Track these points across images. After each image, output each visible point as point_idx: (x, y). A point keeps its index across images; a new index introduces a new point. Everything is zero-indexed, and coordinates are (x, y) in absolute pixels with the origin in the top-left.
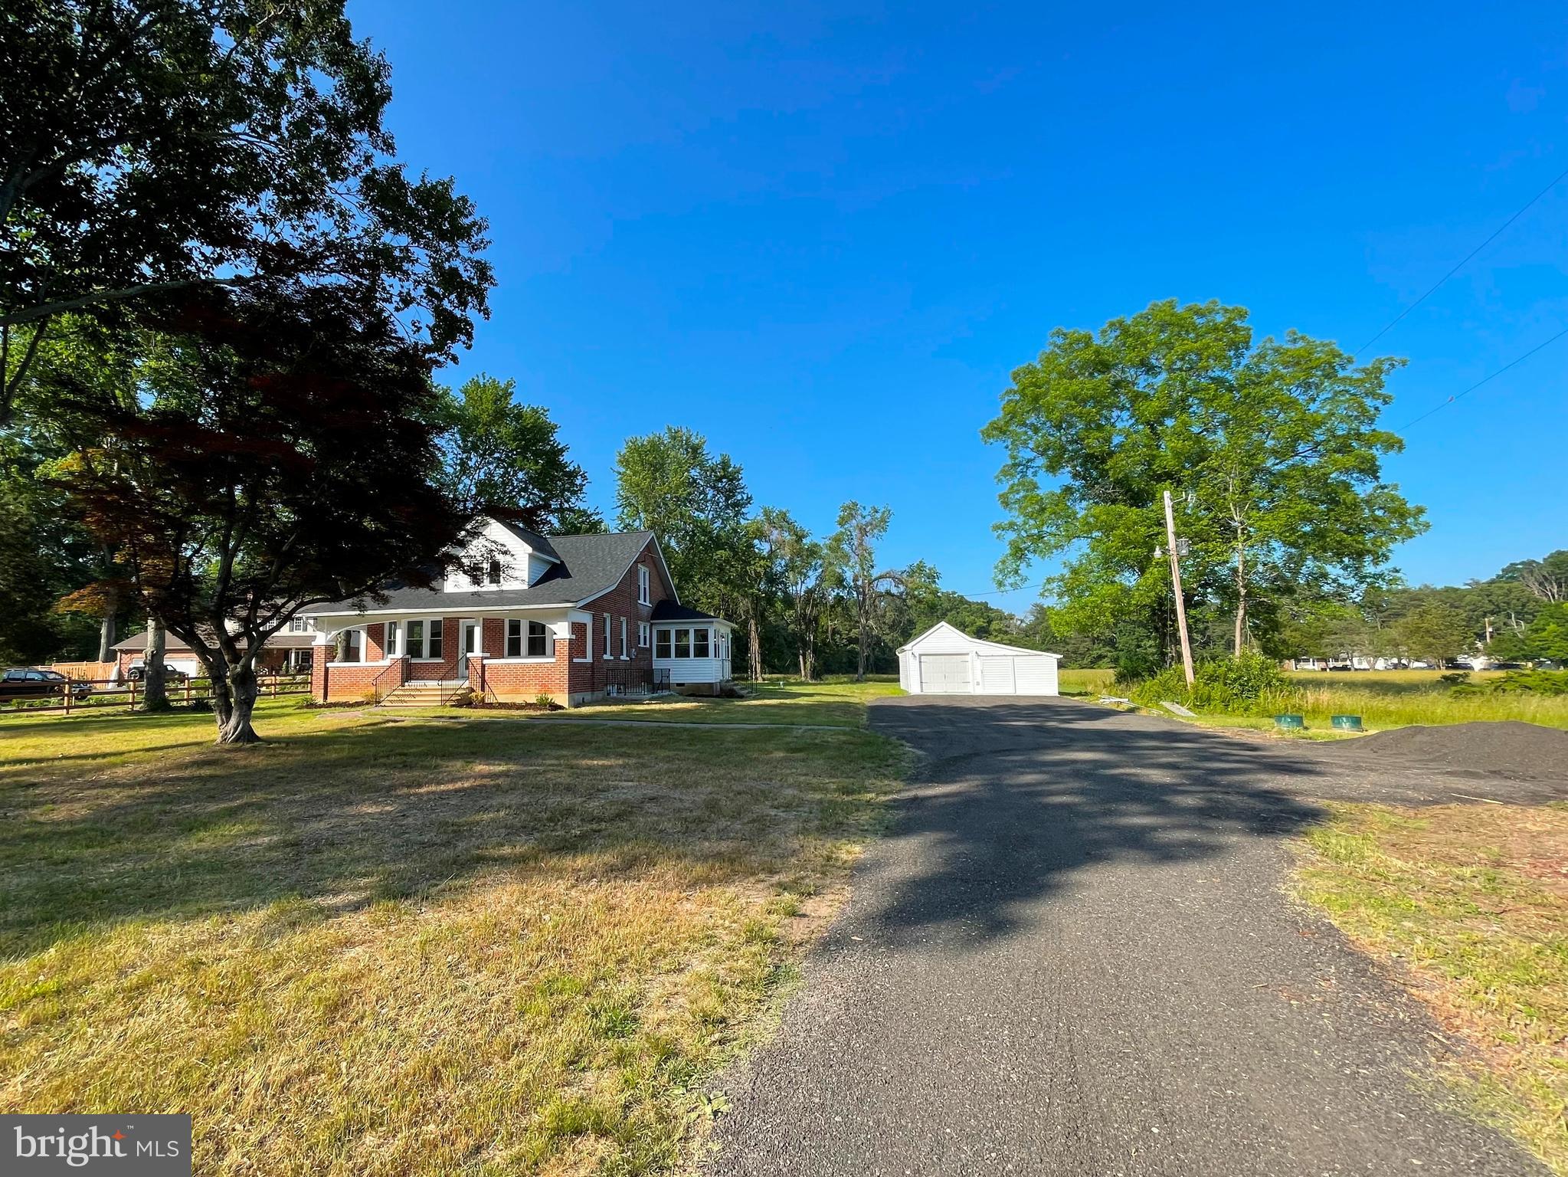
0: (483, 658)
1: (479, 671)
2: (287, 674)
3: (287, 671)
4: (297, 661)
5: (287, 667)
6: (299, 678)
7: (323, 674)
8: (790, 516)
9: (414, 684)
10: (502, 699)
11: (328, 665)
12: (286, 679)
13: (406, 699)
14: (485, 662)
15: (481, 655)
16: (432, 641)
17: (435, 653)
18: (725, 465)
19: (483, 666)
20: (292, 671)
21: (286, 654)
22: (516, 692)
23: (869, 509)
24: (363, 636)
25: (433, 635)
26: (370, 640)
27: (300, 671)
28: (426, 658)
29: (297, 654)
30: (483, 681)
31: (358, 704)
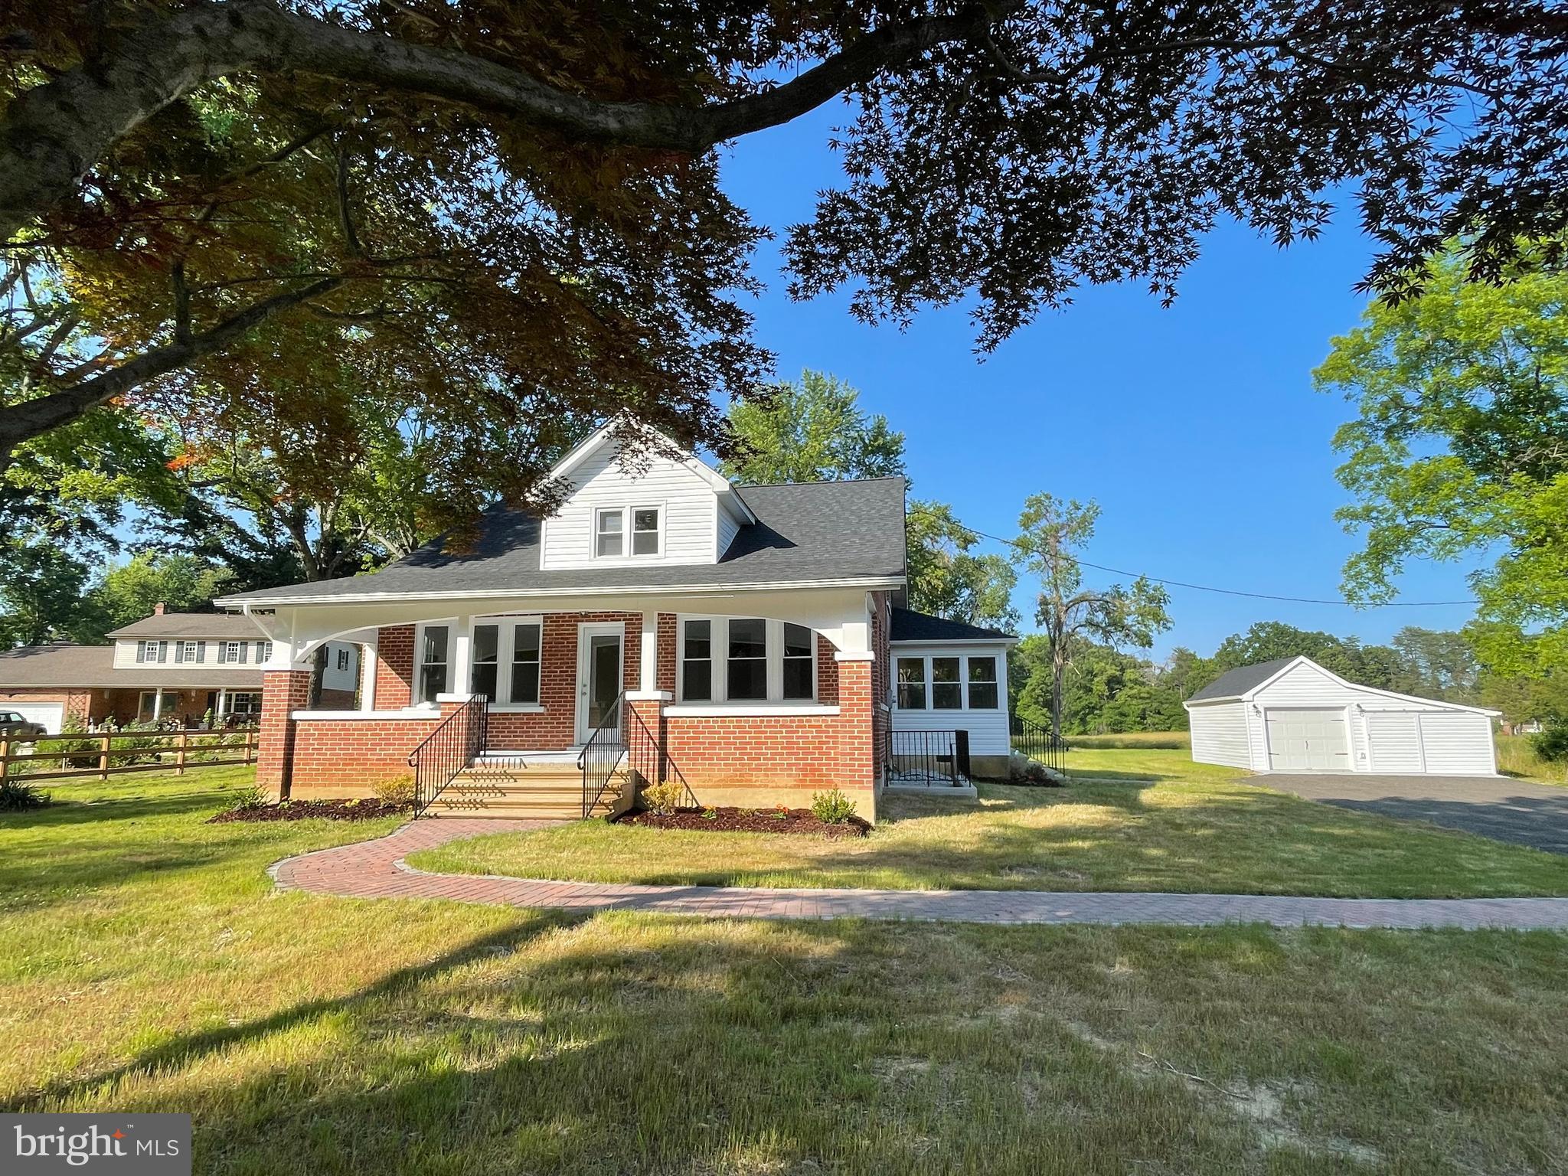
0: (664, 703)
1: (655, 733)
2: (210, 730)
3: (211, 725)
4: (227, 708)
5: (212, 718)
6: (229, 737)
7: (282, 734)
8: (953, 514)
9: (496, 760)
10: (709, 799)
11: (296, 715)
12: (209, 739)
13: (487, 798)
14: (668, 712)
15: (658, 695)
16: (516, 669)
17: (523, 691)
18: (879, 431)
19: (663, 721)
20: (219, 725)
21: (211, 697)
22: (741, 781)
23: (1067, 505)
24: (370, 656)
25: (518, 656)
26: (383, 664)
27: (232, 724)
28: (503, 703)
29: (229, 698)
30: (664, 755)
31: (367, 810)
